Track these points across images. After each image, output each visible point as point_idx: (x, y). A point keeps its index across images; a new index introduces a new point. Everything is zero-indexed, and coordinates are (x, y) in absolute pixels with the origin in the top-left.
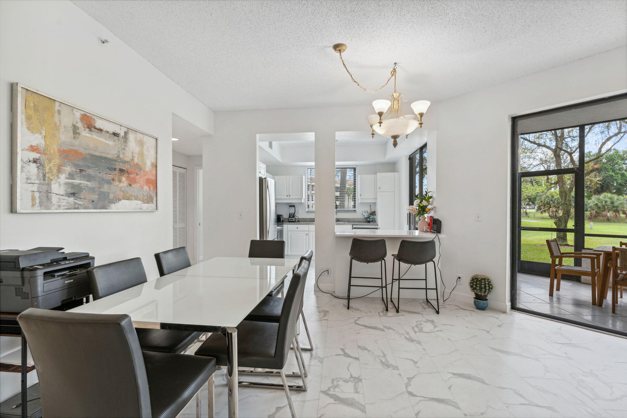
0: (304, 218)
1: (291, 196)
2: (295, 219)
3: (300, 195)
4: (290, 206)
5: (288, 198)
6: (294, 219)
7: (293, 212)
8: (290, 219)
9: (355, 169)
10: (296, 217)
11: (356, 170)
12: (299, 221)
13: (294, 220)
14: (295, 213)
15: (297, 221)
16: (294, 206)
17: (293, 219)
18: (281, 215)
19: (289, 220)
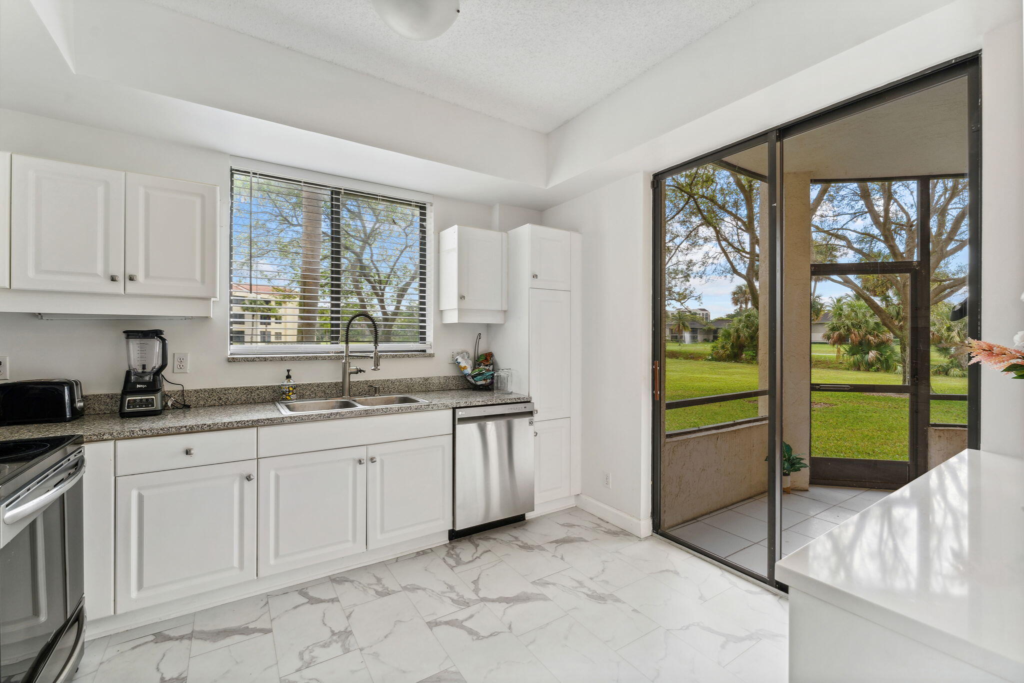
0: (215, 387)
1: (140, 277)
2: (165, 396)
3: (198, 276)
4: (130, 334)
5: (118, 288)
6: (157, 399)
7: (156, 362)
8: (133, 404)
9: (423, 208)
10: (167, 387)
11: (428, 212)
12: (188, 407)
13: (158, 405)
14: (163, 366)
15: (175, 407)
16: (157, 334)
17: (149, 403)
18: (62, 384)
19: (126, 409)
